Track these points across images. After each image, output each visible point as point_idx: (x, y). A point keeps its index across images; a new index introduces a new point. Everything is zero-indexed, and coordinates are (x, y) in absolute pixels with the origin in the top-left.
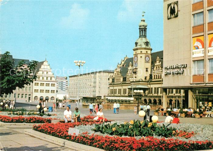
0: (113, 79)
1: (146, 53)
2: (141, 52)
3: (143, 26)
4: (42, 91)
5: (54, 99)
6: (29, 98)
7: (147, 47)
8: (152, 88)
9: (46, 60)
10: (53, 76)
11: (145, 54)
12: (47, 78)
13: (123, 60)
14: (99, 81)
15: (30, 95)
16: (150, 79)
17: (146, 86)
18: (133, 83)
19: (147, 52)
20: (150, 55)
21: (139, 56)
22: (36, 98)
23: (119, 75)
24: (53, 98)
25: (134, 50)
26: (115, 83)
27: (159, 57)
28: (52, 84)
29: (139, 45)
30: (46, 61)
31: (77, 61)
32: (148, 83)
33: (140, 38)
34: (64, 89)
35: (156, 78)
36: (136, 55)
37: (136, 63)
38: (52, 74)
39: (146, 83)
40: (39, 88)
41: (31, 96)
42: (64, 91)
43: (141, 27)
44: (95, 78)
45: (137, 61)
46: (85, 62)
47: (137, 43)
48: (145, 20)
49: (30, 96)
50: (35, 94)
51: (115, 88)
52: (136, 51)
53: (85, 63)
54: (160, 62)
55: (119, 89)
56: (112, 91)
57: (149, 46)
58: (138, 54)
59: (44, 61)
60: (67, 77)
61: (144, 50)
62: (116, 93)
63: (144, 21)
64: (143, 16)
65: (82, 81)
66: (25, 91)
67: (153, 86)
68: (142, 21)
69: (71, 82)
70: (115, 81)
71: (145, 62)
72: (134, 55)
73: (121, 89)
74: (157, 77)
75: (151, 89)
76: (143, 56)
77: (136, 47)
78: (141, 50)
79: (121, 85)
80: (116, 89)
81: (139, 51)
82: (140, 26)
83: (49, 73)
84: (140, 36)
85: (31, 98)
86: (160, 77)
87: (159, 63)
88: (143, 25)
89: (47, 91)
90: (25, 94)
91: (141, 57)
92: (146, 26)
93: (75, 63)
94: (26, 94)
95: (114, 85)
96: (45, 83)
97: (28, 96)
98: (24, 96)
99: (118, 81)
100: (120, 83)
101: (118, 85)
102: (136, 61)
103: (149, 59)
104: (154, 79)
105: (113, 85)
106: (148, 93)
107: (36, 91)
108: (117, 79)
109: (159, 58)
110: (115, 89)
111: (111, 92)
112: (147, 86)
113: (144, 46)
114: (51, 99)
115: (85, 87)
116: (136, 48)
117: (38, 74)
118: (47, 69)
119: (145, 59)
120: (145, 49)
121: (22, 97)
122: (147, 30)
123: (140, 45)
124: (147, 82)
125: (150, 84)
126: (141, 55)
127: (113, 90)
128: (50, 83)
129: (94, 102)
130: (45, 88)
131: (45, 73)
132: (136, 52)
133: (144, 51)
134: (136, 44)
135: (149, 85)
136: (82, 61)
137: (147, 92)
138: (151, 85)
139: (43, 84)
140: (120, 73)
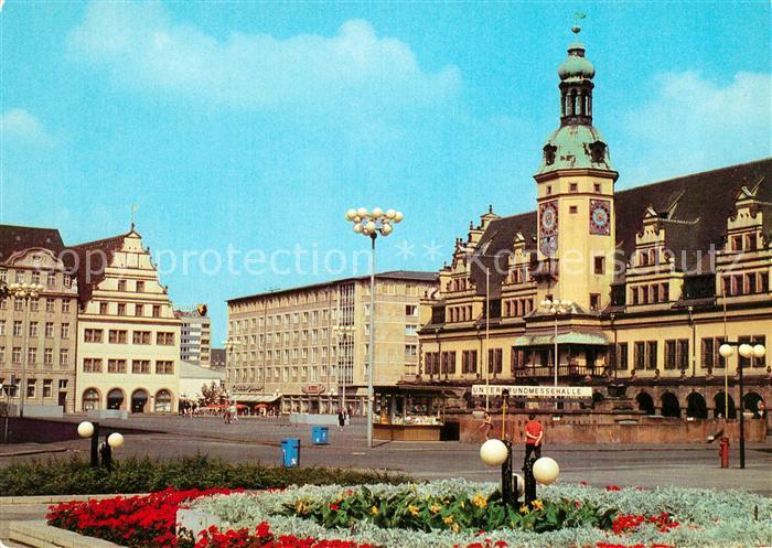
0: (435, 309)
1: (592, 190)
2: (574, 186)
3: (579, 74)
4: (117, 365)
5: (169, 401)
6: (62, 396)
7: (596, 166)
8: (624, 346)
9: (132, 232)
10: (163, 297)
11: (589, 197)
12: (139, 307)
13: (479, 228)
14: (368, 318)
15: (63, 383)
16: (612, 304)
17: (595, 334)
18: (557, 323)
19: (597, 187)
20: (612, 201)
21: (564, 204)
22: (91, 396)
23: (465, 290)
24: (168, 397)
25: (540, 179)
26: (446, 327)
27: (654, 210)
28: (159, 334)
29: (562, 158)
30: (133, 235)
31: (363, 211)
32: (609, 323)
33: (567, 129)
34: (192, 358)
35: (641, 299)
36: (550, 202)
37: (552, 234)
38: (161, 291)
39: (598, 323)
40: (105, 350)
41: (68, 389)
42: (196, 363)
43: (570, 80)
44: (349, 308)
45: (555, 227)
46: (399, 215)
47: (555, 148)
48: (583, 51)
49: (63, 389)
50: (85, 380)
51: (447, 347)
52: (548, 183)
53: (398, 221)
54: (662, 232)
55: (466, 353)
56: (433, 362)
57: (606, 160)
58: (558, 196)
59: (127, 236)
60: (205, 308)
61: (585, 178)
62: (453, 371)
63: (580, 52)
64: (577, 31)
65: (286, 321)
66: (41, 367)
67: (630, 337)
68: (570, 51)
69: (238, 327)
70: (447, 318)
71: (591, 233)
72: (539, 200)
73: (475, 353)
74: (646, 297)
75: (619, 348)
76: (584, 204)
77: (548, 164)
78: (574, 180)
79: (475, 333)
80: (454, 353)
81: (562, 185)
82: (564, 76)
83: (149, 286)
84: (565, 121)
85: (69, 398)
86: (661, 296)
87: (658, 234)
88: (577, 70)
89: (141, 366)
90: (40, 378)
91: (573, 209)
92: (591, 76)
93: (351, 219)
94: (48, 381)
95: (442, 336)
96: (131, 328)
97: (55, 389)
98: (39, 387)
99: (461, 318)
100: (471, 324)
101: (460, 333)
102: (548, 227)
103: (605, 217)
104: (636, 302)
105: (440, 332)
106: (606, 368)
107: (92, 364)
108: (458, 309)
109: (654, 213)
110: (446, 354)
111: (428, 363)
112: (601, 337)
113: (585, 162)
114: (157, 401)
115: (300, 347)
116: (548, 169)
117: (97, 289)
118: (137, 269)
119: (591, 219)
120: (589, 175)
121: (30, 392)
122: (593, 90)
123: (569, 157)
124: (602, 318)
125: (614, 328)
126: (574, 201)
127: (437, 354)
128: (154, 329)
129: (430, 412)
130: (130, 351)
131: (131, 285)
132: (550, 188)
133: (585, 184)
134: (550, 151)
135: (610, 334)
136: (390, 213)
137: (600, 362)
138: (619, 332)
139: (123, 332)
140: (472, 281)
